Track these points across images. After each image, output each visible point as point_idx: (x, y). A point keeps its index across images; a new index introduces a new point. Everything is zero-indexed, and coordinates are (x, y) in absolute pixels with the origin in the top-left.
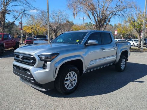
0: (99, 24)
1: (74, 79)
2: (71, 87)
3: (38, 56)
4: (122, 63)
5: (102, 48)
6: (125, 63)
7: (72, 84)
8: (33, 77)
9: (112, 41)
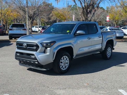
0: (86, 10)
1: (66, 62)
2: (64, 68)
3: (41, 43)
4: (108, 51)
5: (89, 37)
6: (110, 52)
7: (65, 66)
8: (37, 60)
9: (97, 31)
